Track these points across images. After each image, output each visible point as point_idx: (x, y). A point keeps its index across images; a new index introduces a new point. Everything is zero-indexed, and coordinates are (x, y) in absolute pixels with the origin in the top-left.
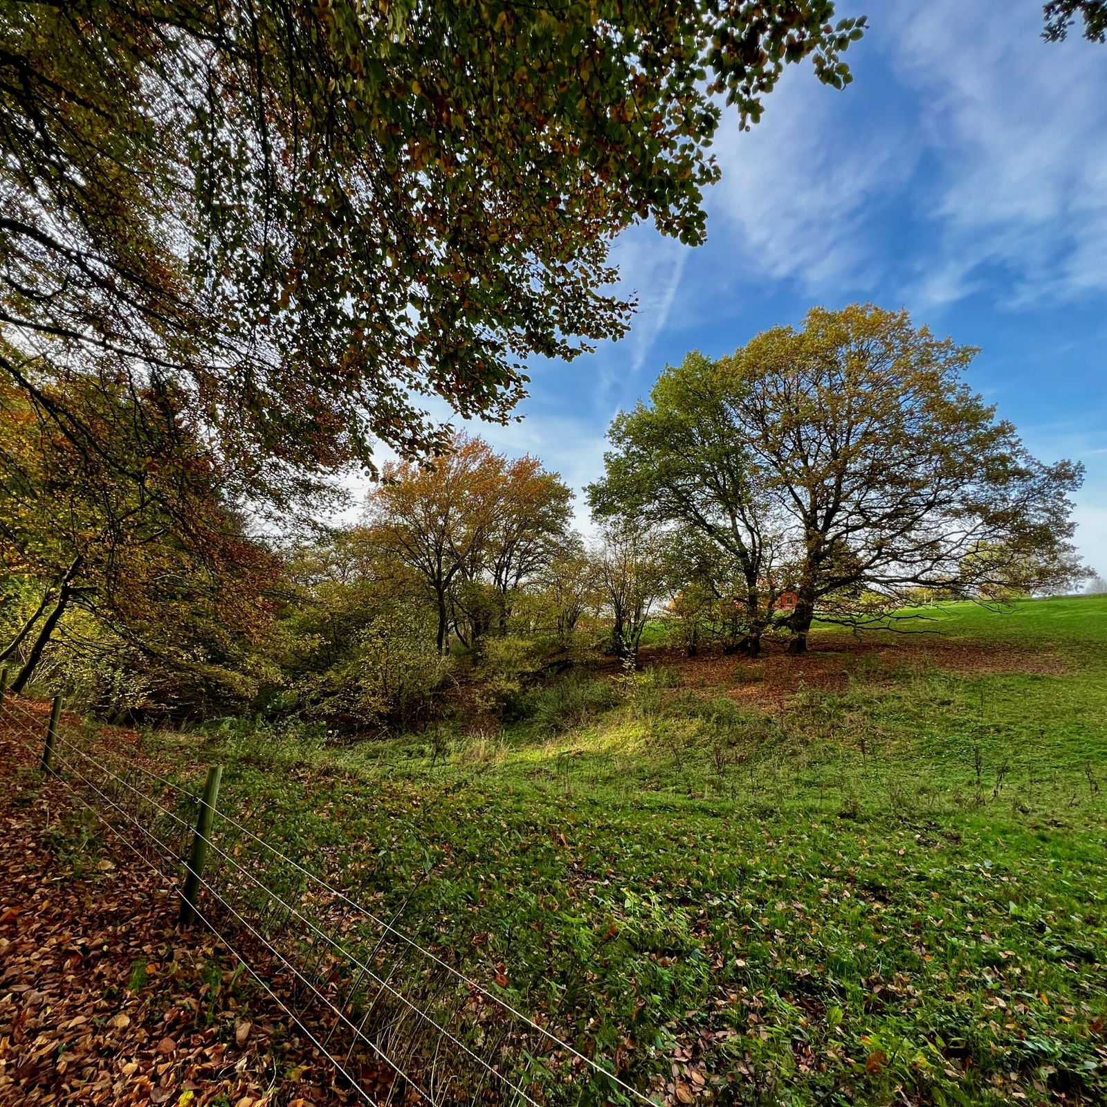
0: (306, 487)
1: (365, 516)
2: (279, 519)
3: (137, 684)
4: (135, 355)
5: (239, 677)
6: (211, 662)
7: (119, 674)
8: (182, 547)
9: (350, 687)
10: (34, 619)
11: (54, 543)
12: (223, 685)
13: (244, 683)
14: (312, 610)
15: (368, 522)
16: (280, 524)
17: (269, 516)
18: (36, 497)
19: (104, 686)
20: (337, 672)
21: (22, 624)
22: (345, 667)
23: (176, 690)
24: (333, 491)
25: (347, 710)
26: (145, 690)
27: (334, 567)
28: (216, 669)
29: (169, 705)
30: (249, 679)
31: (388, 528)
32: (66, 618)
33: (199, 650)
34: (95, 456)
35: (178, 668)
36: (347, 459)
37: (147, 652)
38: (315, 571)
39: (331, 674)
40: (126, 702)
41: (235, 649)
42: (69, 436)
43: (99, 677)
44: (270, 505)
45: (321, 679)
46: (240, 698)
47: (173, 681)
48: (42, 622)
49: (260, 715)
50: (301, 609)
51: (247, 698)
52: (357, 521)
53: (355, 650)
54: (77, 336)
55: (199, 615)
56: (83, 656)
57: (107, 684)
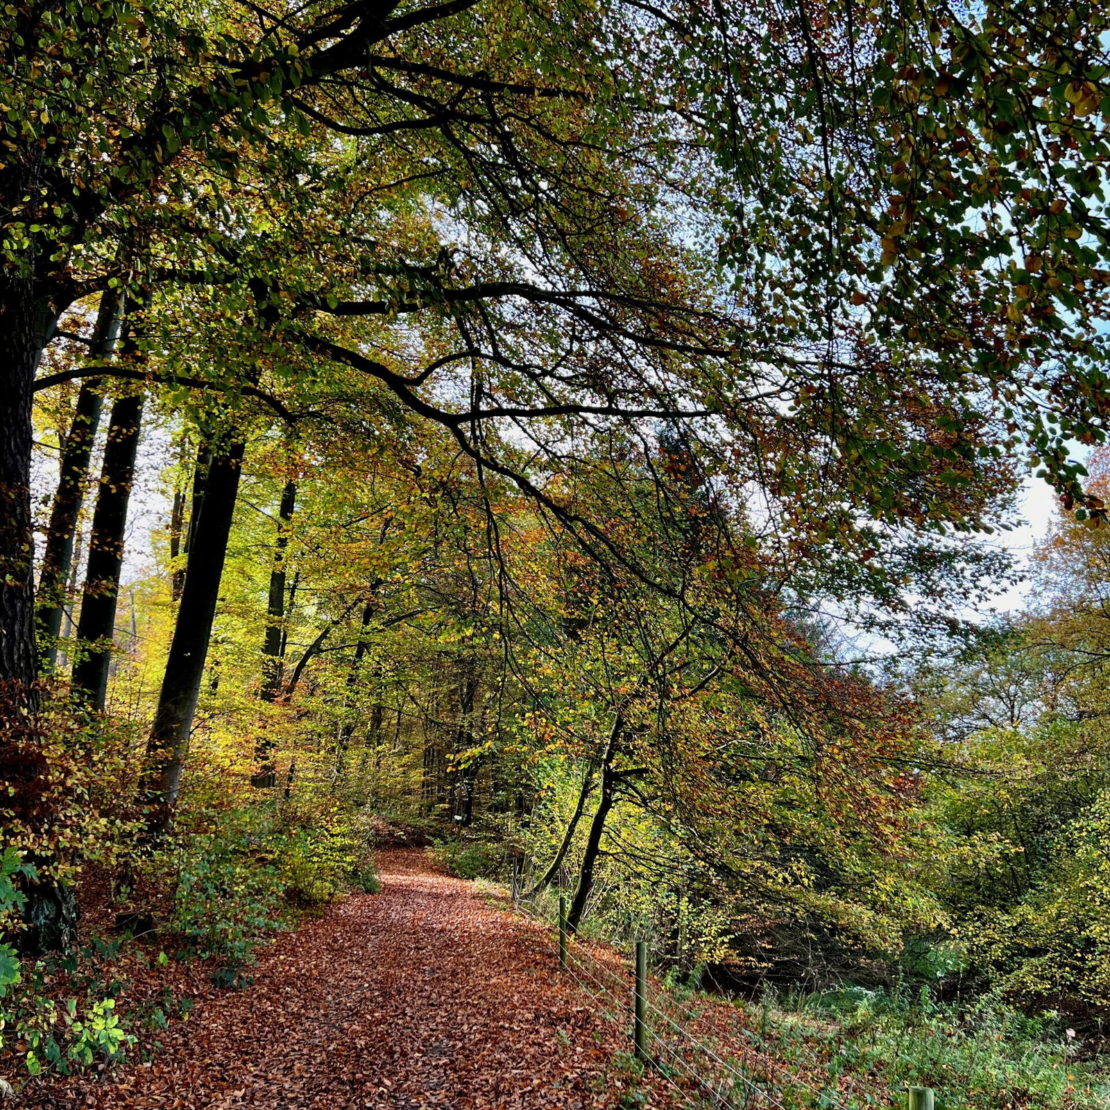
0: (924, 560)
1: (1035, 594)
2: (888, 624)
3: (713, 921)
4: (647, 413)
5: (868, 915)
6: (820, 887)
7: (684, 904)
8: (748, 694)
9: (1069, 938)
10: (576, 819)
11: (587, 708)
12: (844, 929)
13: (874, 925)
14: (976, 787)
15: (1045, 604)
16: (891, 633)
17: (870, 623)
18: (559, 644)
19: (668, 923)
20: (1038, 907)
21: (563, 830)
22: (1051, 899)
23: (767, 933)
24: (977, 559)
25: (1074, 987)
26: (724, 933)
27: (991, 701)
28: (827, 900)
29: (760, 959)
30: (884, 919)
31: (1087, 611)
32: (611, 818)
33: (800, 866)
34: (620, 573)
35: (768, 896)
36: (993, 494)
37: (723, 870)
38: (957, 711)
39: (1025, 910)
40: (701, 951)
41: (853, 865)
42: (588, 550)
43: (661, 910)
44: (867, 604)
45: (1007, 921)
46: (874, 954)
47: (762, 918)
48: (585, 826)
49: (926, 990)
50: (954, 786)
51: (884, 954)
52: (1023, 607)
53: (1066, 863)
54: (576, 409)
55: (790, 805)
56: (639, 875)
57: (673, 922)
